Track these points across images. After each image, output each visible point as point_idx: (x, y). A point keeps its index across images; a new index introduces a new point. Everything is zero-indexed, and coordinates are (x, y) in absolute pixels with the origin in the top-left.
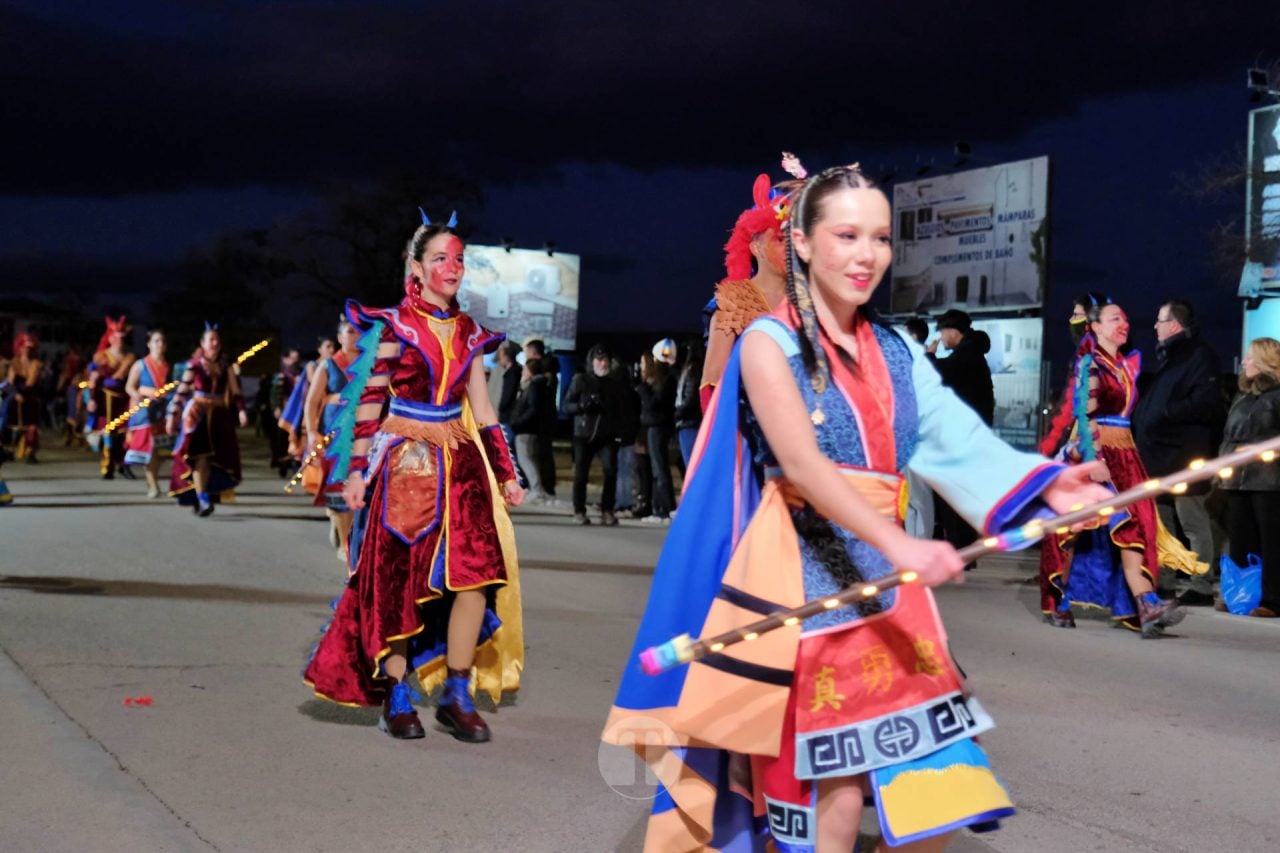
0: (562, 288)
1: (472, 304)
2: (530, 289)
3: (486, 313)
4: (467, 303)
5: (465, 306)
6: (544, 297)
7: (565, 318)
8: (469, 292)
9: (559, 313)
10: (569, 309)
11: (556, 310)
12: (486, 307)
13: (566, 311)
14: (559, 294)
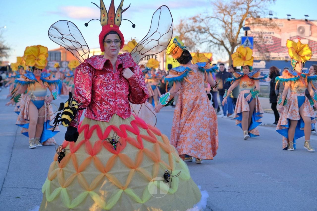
0: (312, 33)
1: (274, 42)
2: (298, 34)
3: (280, 45)
4: (273, 41)
5: (272, 42)
6: (305, 37)
7: (313, 45)
8: (273, 37)
9: (311, 43)
10: (315, 41)
11: (309, 43)
12: (281, 42)
13: (314, 42)
14: (310, 36)
